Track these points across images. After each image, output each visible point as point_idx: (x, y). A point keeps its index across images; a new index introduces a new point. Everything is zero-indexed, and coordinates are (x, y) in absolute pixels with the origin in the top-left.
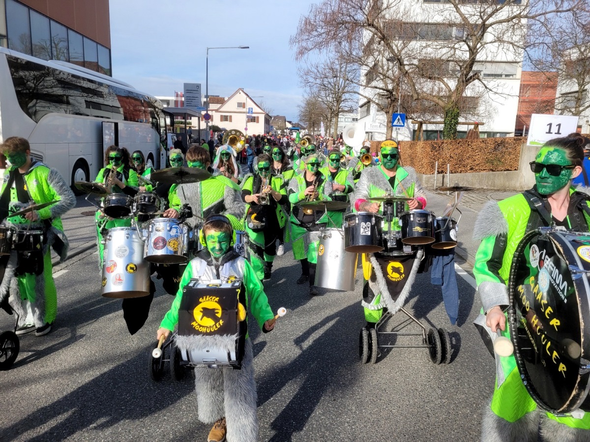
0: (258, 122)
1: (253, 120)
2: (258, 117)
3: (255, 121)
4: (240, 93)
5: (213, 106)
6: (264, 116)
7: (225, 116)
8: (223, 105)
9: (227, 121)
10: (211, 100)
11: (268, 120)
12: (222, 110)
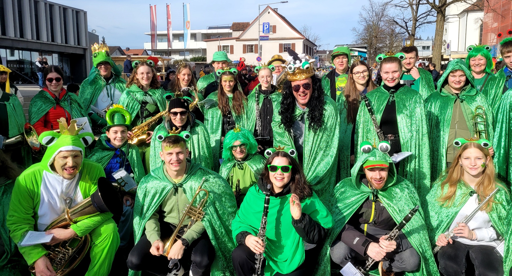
2: (294, 45)
4: (269, 13)
5: (236, 34)
6: (303, 42)
7: (250, 45)
8: (245, 31)
9: (252, 52)
10: (235, 26)
11: (310, 48)
12: (243, 37)
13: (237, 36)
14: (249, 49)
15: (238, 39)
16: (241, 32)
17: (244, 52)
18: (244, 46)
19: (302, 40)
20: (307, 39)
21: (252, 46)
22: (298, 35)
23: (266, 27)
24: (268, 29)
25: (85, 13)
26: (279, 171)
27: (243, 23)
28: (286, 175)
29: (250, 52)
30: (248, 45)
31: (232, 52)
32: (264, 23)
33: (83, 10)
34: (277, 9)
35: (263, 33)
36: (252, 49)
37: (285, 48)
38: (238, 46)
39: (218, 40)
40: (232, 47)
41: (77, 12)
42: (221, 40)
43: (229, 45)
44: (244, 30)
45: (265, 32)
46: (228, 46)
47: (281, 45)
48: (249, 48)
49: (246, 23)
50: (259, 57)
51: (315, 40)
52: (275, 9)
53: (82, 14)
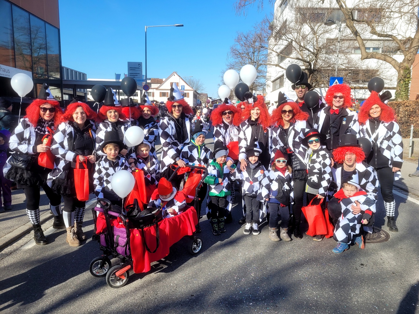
2: (188, 93)
4: (174, 75)
5: (154, 86)
6: (193, 92)
7: (164, 93)
8: (162, 84)
10: (153, 81)
11: (195, 95)
12: (161, 88)
15: (157, 89)
18: (161, 93)
22: (191, 89)
27: (158, 79)
29: (164, 96)
31: (153, 96)
32: (182, 86)
33: (85, 74)
38: (157, 93)
40: (153, 93)
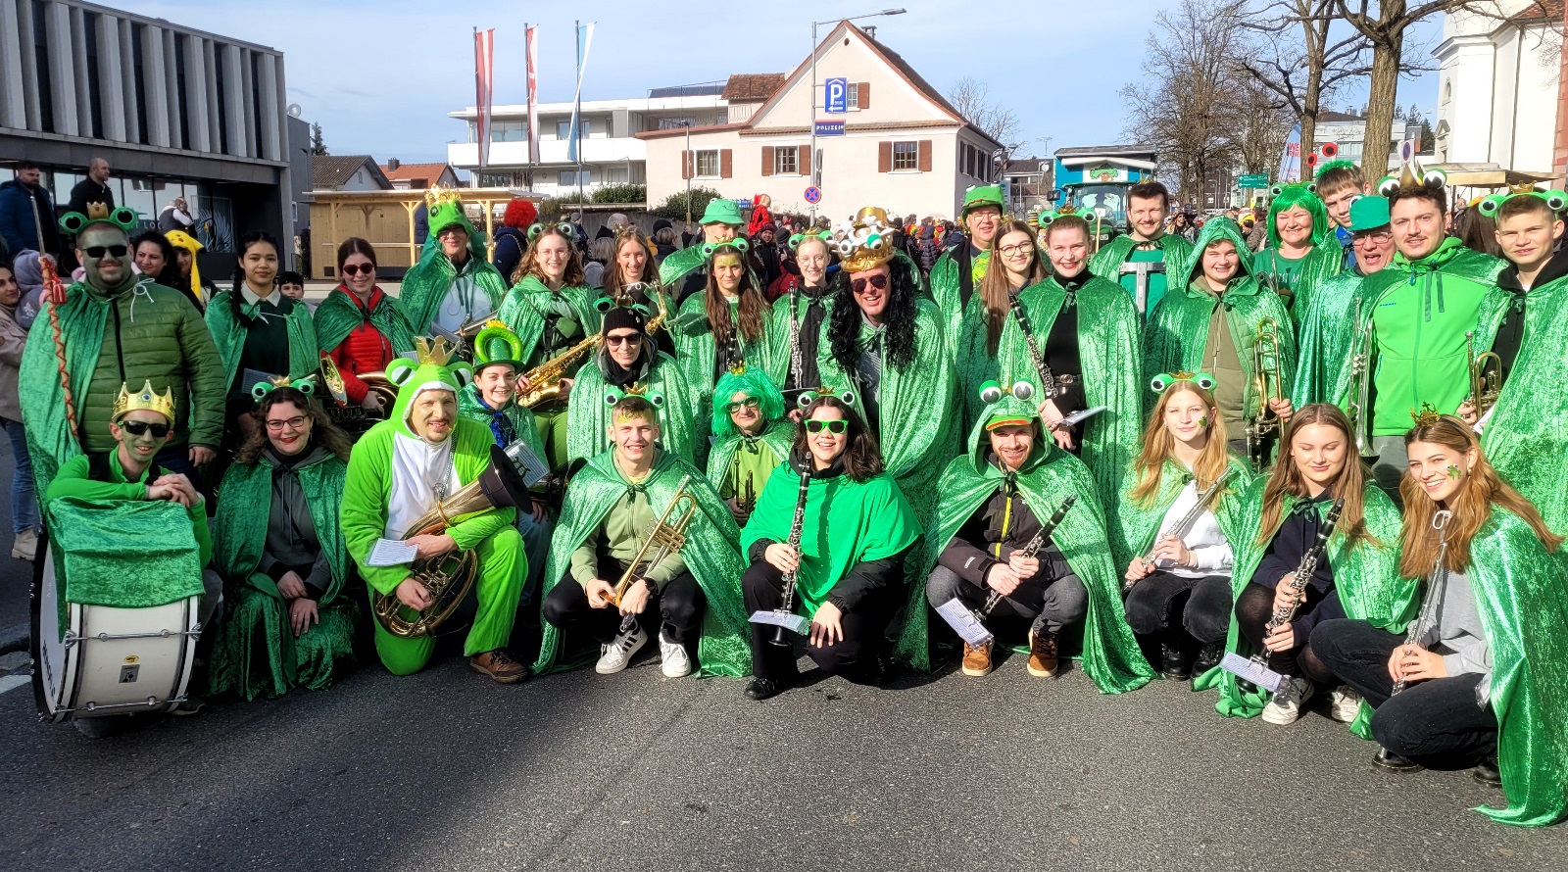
0: (927, 166)
1: (903, 157)
2: (926, 146)
3: (911, 165)
4: (847, 42)
5: (740, 114)
6: (958, 135)
7: (784, 149)
8: (770, 103)
9: (792, 169)
10: (737, 86)
11: (982, 156)
12: (764, 124)
13: (743, 121)
14: (781, 160)
15: (746, 130)
16: (757, 106)
17: (767, 171)
18: (767, 152)
19: (955, 131)
20: (970, 127)
21: (792, 150)
22: (940, 115)
23: (836, 91)
24: (842, 98)
25: (279, 58)
26: (825, 431)
27: (762, 77)
28: (838, 436)
29: (784, 170)
30: (778, 150)
31: (727, 172)
32: (828, 81)
33: (271, 49)
34: (874, 28)
35: (827, 110)
36: (792, 160)
37: (897, 156)
38: (747, 153)
39: (684, 134)
40: (727, 155)
41: (256, 56)
42: (691, 133)
43: (719, 147)
44: (765, 100)
45: (831, 109)
46: (714, 153)
47: (884, 148)
48: (782, 156)
49: (772, 76)
50: (812, 190)
51: (999, 128)
52: (867, 29)
53: (269, 60)
